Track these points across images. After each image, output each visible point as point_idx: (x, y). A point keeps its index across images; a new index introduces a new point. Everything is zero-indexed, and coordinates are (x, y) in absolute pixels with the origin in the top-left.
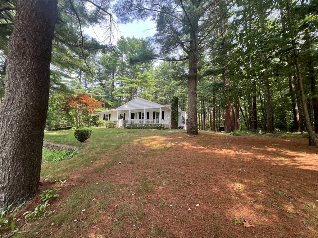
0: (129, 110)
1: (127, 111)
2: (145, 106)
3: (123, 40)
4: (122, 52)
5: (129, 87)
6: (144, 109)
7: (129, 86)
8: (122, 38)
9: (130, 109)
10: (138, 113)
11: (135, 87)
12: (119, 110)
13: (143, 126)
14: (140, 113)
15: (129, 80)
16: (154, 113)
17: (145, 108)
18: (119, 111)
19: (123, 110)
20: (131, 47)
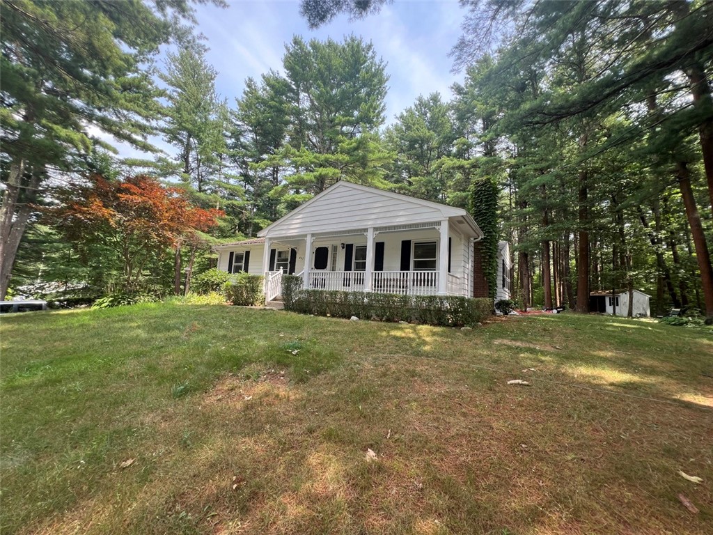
0: (306, 236)
1: (300, 239)
2: (373, 217)
3: (300, 48)
4: (298, 86)
5: (315, 177)
6: (366, 230)
7: (315, 173)
8: (296, 42)
9: (308, 229)
10: (340, 248)
11: (331, 175)
12: (272, 235)
13: (366, 300)
14: (349, 248)
15: (315, 157)
16: (406, 245)
17: (370, 223)
18: (270, 239)
19: (283, 233)
20: (322, 66)
